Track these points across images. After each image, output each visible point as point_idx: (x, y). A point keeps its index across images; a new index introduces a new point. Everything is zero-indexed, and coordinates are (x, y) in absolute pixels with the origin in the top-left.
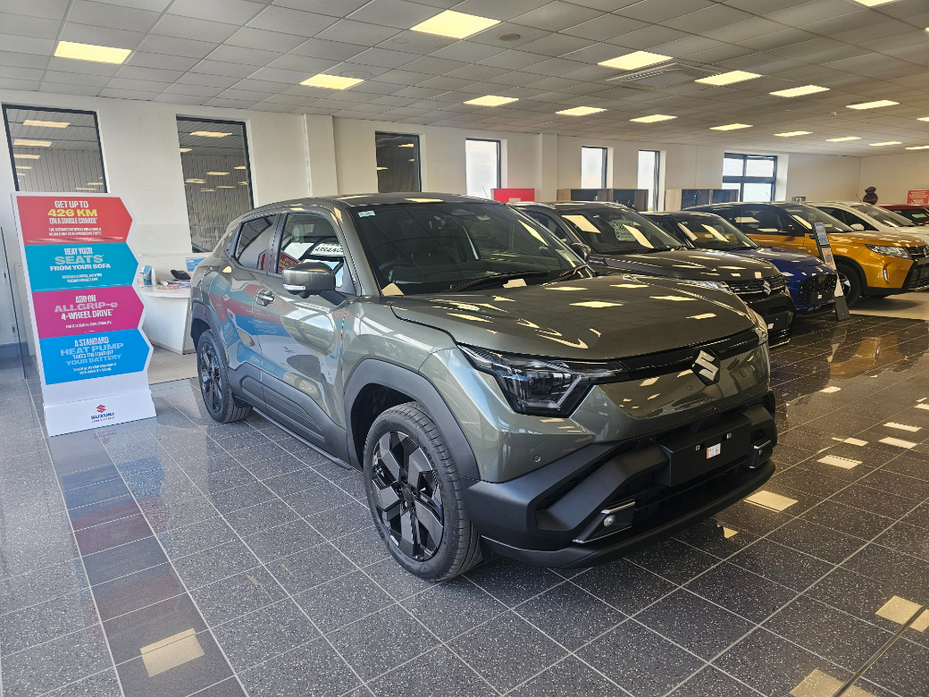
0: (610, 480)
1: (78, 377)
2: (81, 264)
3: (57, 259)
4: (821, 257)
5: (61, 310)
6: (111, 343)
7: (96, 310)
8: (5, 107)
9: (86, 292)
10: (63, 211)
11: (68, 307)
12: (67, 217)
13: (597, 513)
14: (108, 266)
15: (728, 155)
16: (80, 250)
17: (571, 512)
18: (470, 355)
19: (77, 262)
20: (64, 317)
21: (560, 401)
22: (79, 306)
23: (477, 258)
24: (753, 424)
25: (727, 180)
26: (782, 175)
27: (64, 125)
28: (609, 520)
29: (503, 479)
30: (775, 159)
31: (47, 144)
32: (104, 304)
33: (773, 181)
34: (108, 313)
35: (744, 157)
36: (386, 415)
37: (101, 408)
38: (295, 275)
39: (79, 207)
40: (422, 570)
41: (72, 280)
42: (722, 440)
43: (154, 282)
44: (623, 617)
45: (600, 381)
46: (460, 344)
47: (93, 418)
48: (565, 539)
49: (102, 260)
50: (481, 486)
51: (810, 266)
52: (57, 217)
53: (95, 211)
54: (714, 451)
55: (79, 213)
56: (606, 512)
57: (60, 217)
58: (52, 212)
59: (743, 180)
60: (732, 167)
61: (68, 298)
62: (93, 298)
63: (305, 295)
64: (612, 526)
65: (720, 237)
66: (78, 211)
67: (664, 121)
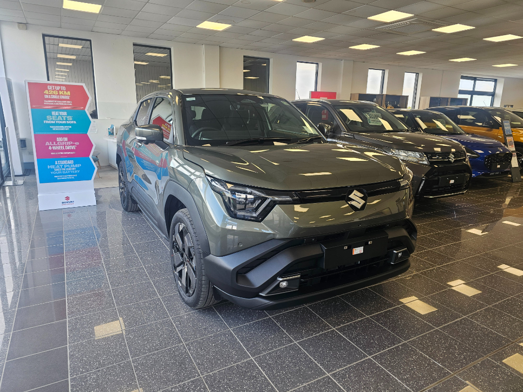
1: (56, 181)
2: (60, 120)
3: (48, 117)
5: (49, 145)
6: (74, 164)
7: (67, 145)
8: (44, 36)
9: (63, 136)
10: (52, 91)
11: (53, 143)
12: (54, 94)
13: (274, 279)
14: (75, 122)
15: (463, 77)
16: (60, 113)
17: (258, 278)
20: (50, 148)
21: (258, 213)
22: (58, 143)
24: (390, 237)
25: (461, 92)
26: (499, 91)
28: (283, 284)
29: (222, 255)
30: (496, 81)
32: (72, 143)
33: (493, 95)
34: (73, 147)
35: (475, 79)
36: (178, 213)
37: (67, 198)
38: (142, 131)
39: (60, 90)
40: (189, 301)
41: (54, 128)
42: (365, 245)
43: (115, 134)
44: (291, 341)
45: (281, 203)
46: (207, 175)
47: (63, 203)
48: (255, 293)
49: (71, 119)
50: (211, 257)
51: (494, 147)
53: (69, 93)
54: (358, 251)
55: (61, 93)
56: (281, 279)
57: (50, 95)
58: (46, 92)
59: (473, 93)
60: (466, 85)
61: (53, 138)
62: (66, 139)
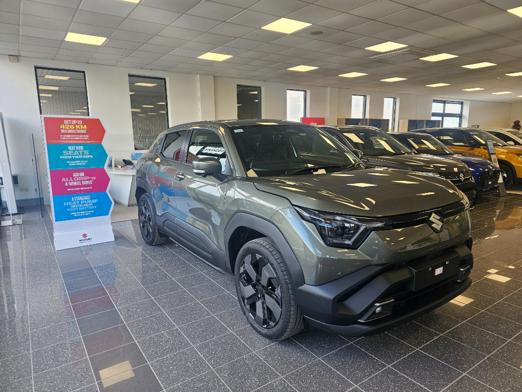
0: (380, 286)
1: (73, 218)
2: (77, 155)
3: (64, 152)
4: (490, 160)
5: (65, 181)
6: (91, 199)
7: (84, 181)
8: (36, 68)
9: (79, 171)
10: (69, 126)
11: (69, 179)
12: (70, 129)
13: (372, 305)
14: (92, 156)
15: (435, 101)
16: (77, 147)
17: (357, 304)
18: (300, 212)
19: (75, 154)
20: (66, 184)
21: (353, 240)
22: (75, 179)
23: (296, 156)
24: (461, 256)
25: (434, 115)
26: (466, 113)
27: (66, 78)
28: (379, 309)
29: (317, 285)
30: (462, 103)
31: (56, 88)
32: (89, 178)
33: (460, 116)
34: (91, 182)
35: (444, 102)
36: (249, 244)
37: (85, 236)
38: (199, 164)
39: (77, 124)
40: (268, 334)
41: (73, 164)
42: (444, 265)
43: (113, 166)
44: (385, 366)
45: (376, 229)
46: (295, 206)
47: (80, 240)
48: (353, 320)
49: (88, 153)
50: (306, 287)
51: (485, 165)
52: (65, 129)
53: (85, 126)
54: (439, 271)
55: (77, 127)
56: (378, 305)
57: (67, 129)
58: (63, 126)
59: (443, 115)
60: (437, 108)
61: (69, 174)
62: (82, 174)
63: (204, 176)
64: (380, 313)
65: (432, 147)
66: (76, 126)
67: (399, 81)
